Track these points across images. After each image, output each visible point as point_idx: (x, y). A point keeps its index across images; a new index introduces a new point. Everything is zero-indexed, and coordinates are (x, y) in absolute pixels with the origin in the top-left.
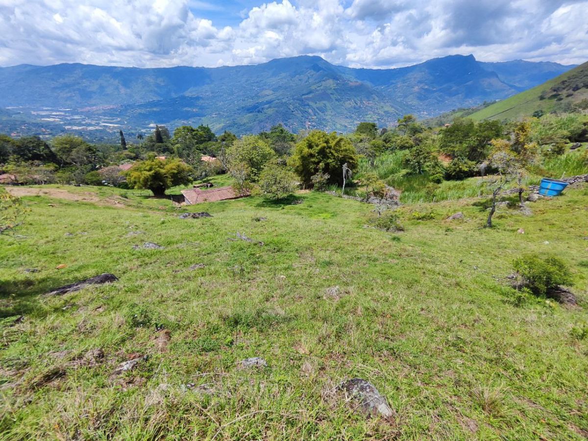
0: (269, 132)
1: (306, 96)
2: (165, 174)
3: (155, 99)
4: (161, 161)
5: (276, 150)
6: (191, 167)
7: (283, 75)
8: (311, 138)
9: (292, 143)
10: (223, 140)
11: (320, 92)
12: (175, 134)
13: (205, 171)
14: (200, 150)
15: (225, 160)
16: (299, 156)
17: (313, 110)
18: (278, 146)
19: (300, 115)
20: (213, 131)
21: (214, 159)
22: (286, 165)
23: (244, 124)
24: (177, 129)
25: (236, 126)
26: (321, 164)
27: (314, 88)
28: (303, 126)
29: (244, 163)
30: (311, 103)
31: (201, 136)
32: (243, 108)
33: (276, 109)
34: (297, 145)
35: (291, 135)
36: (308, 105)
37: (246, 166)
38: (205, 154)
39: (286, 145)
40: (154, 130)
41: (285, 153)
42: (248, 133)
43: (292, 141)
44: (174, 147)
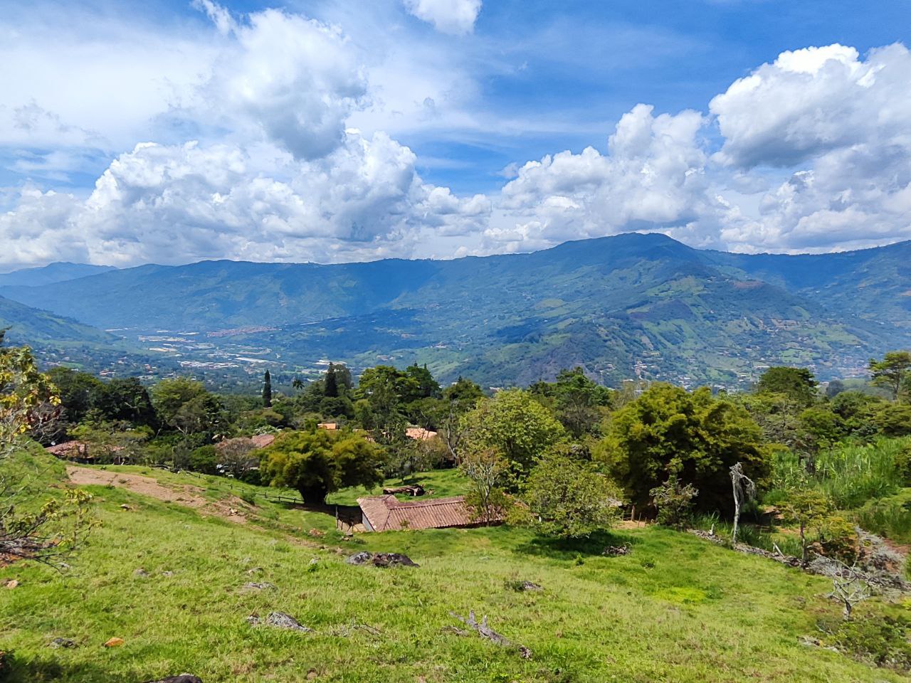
0: (552, 383)
1: (634, 310)
2: (331, 461)
3: (335, 315)
4: (328, 432)
5: (566, 423)
6: (384, 449)
7: (586, 269)
8: (650, 401)
9: (604, 409)
10: (454, 396)
11: (666, 301)
12: (362, 382)
13: (412, 459)
14: (406, 414)
15: (455, 439)
16: (621, 440)
17: (653, 338)
18: (573, 413)
19: (621, 348)
20: (435, 377)
21: (432, 434)
22: (590, 460)
23: (500, 365)
24: (367, 371)
25: (483, 367)
26: (673, 461)
27: (653, 295)
28: (630, 373)
29: (495, 447)
30: (647, 325)
31: (411, 386)
32: (499, 332)
33: (569, 335)
34: (616, 413)
35: (602, 390)
36: (641, 328)
37: (499, 455)
38: (414, 422)
39: (590, 412)
40: (326, 371)
41: (588, 431)
42: (508, 382)
43: (604, 404)
44: (355, 406)
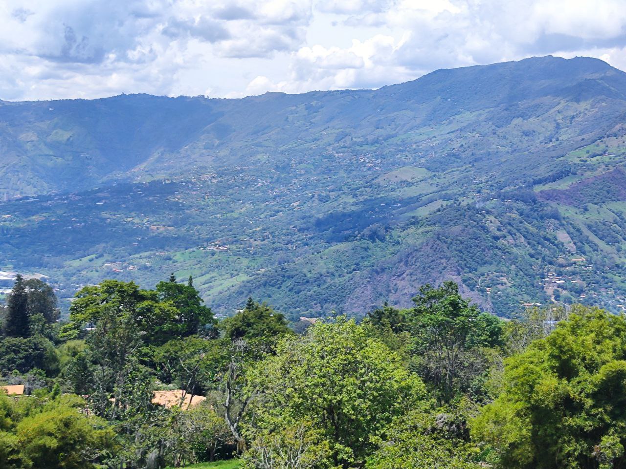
0: (405, 308)
1: (547, 187)
2: (13, 452)
3: (31, 192)
4: (10, 401)
5: (429, 377)
6: (111, 429)
7: (468, 117)
8: (570, 338)
9: (492, 353)
10: (238, 333)
11: (599, 172)
12: (75, 310)
13: (160, 445)
14: (152, 365)
15: (237, 407)
16: (520, 406)
17: (576, 234)
18: (440, 359)
19: (521, 250)
20: (206, 300)
21: (197, 399)
22: (467, 439)
23: (319, 280)
24: (87, 291)
25: (289, 283)
26: (607, 440)
27: (577, 161)
28: (535, 290)
29: (306, 421)
30: (566, 211)
31: (165, 316)
32: (319, 223)
33: (437, 228)
34: (511, 361)
35: (489, 322)
36: (556, 216)
37: (314, 434)
38: (167, 379)
39: (467, 358)
40: (9, 291)
41: (464, 390)
42: (332, 309)
43: (492, 345)
44: (62, 353)
